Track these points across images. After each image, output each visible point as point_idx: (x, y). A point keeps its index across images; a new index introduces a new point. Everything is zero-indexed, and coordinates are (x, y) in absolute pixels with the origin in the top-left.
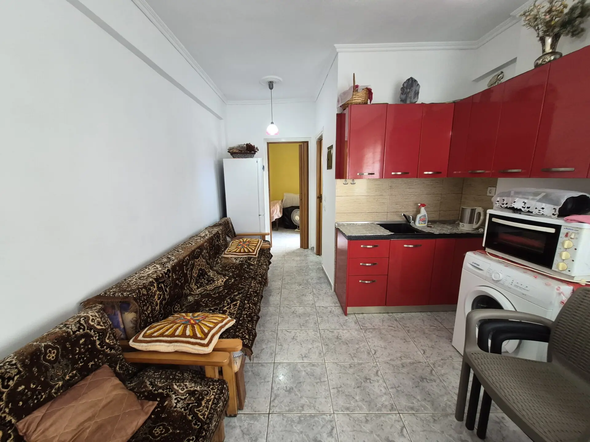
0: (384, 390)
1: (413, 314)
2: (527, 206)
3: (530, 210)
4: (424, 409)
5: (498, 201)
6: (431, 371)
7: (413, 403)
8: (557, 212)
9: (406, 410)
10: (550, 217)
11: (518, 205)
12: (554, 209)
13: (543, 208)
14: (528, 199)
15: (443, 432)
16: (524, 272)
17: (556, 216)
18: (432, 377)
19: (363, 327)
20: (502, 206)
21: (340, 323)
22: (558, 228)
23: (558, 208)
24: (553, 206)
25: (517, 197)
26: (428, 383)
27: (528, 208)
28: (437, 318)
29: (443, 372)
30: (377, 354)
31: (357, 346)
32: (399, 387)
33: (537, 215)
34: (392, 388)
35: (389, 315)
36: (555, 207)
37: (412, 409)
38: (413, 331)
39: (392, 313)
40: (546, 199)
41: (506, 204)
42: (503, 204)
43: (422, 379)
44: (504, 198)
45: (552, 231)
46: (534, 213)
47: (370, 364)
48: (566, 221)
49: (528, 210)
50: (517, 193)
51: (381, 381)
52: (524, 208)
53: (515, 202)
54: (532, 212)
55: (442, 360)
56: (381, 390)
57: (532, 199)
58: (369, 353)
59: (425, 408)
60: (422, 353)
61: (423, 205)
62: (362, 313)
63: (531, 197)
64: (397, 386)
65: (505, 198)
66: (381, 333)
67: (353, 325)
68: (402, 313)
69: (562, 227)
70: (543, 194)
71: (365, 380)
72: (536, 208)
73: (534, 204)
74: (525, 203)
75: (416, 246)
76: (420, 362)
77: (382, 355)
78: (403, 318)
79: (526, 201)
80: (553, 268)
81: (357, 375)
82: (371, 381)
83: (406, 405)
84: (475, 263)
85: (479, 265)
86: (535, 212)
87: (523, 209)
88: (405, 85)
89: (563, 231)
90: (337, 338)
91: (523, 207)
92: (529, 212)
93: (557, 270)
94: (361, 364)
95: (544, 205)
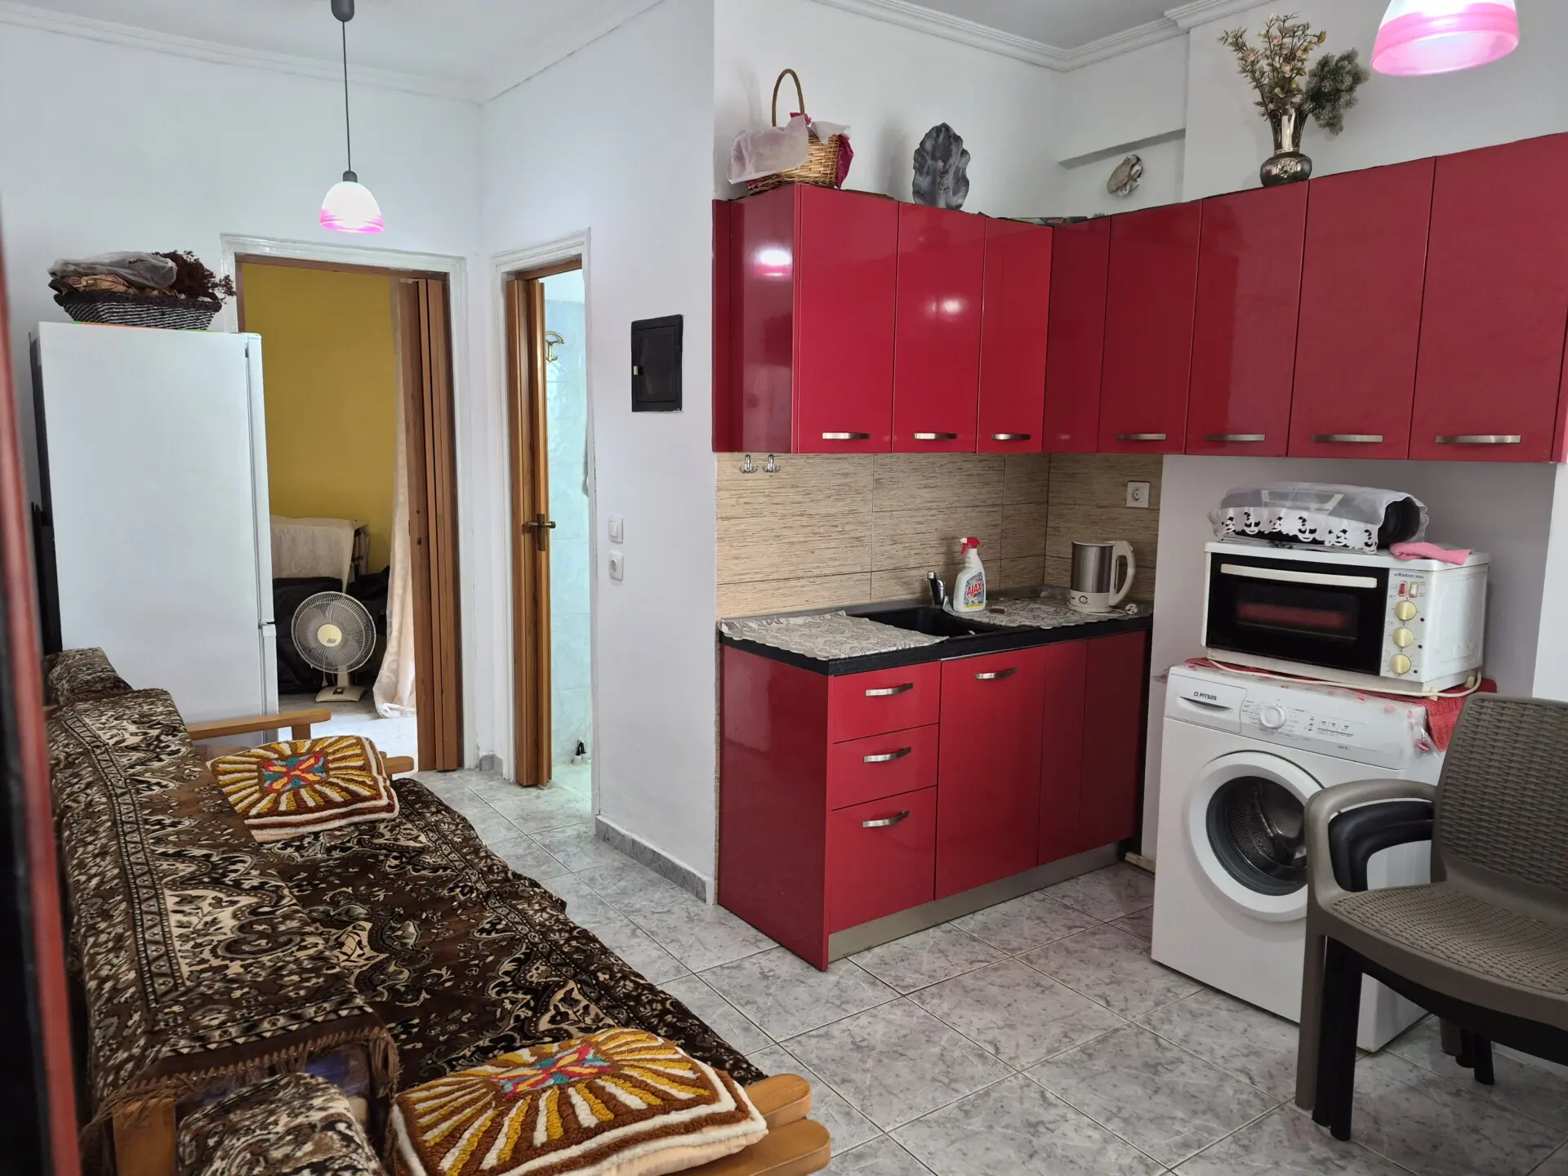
0: (1096, 1135)
1: (1003, 907)
2: (1308, 527)
3: (1317, 536)
4: (1210, 1134)
5: (1231, 519)
6: (1156, 1040)
7: (1178, 1133)
8: (1375, 539)
9: (1180, 1156)
10: (1361, 551)
11: (1289, 526)
12: (1366, 531)
13: (1344, 532)
14: (1307, 509)
15: (1277, 1163)
16: (1330, 694)
17: (1374, 547)
18: (1169, 1055)
19: (904, 988)
20: (1248, 530)
21: (827, 1002)
22: (1381, 574)
23: (1375, 529)
24: (1363, 526)
25: (1283, 506)
26: (1171, 1071)
27: (1312, 531)
28: (1065, 901)
29: (1180, 1033)
30: (1002, 1050)
31: (936, 1050)
32: (1120, 1109)
33: (1333, 548)
34: (1108, 1120)
35: (943, 932)
36: (1369, 527)
37: (1186, 1145)
38: (1039, 957)
39: (947, 922)
40: (1347, 508)
41: (1257, 524)
42: (1250, 526)
43: (1154, 1068)
44: (1246, 510)
45: (1370, 583)
46: (1327, 544)
47: (1007, 1083)
48: (1399, 557)
49: (1311, 537)
50: (1279, 497)
51: (1071, 1115)
52: (1304, 532)
53: (1280, 519)
54: (1322, 543)
55: (1157, 1004)
56: (1090, 1137)
57: (1319, 510)
58: (982, 1056)
59: (1210, 1131)
60: (1103, 1003)
61: (973, 542)
62: (869, 949)
63: (1314, 506)
64: (1115, 1110)
65: (1251, 510)
66: (966, 991)
67: (868, 992)
68: (973, 913)
69: (1391, 574)
70: (1338, 497)
71: (1032, 1130)
72: (1330, 532)
73: (1323, 522)
74: (1304, 521)
75: (1001, 674)
76: (1117, 1030)
77: (1018, 1046)
78: (985, 927)
79: (1305, 515)
80: (1383, 672)
81: (1003, 1127)
82: (1048, 1126)
83: (1168, 1145)
84: (1201, 695)
85: (1215, 698)
86: (1329, 540)
87: (1301, 536)
88: (929, 146)
89: (1393, 582)
90: (858, 1048)
91: (1300, 531)
92: (1315, 542)
93: (1391, 675)
94: (987, 1094)
95: (1345, 523)
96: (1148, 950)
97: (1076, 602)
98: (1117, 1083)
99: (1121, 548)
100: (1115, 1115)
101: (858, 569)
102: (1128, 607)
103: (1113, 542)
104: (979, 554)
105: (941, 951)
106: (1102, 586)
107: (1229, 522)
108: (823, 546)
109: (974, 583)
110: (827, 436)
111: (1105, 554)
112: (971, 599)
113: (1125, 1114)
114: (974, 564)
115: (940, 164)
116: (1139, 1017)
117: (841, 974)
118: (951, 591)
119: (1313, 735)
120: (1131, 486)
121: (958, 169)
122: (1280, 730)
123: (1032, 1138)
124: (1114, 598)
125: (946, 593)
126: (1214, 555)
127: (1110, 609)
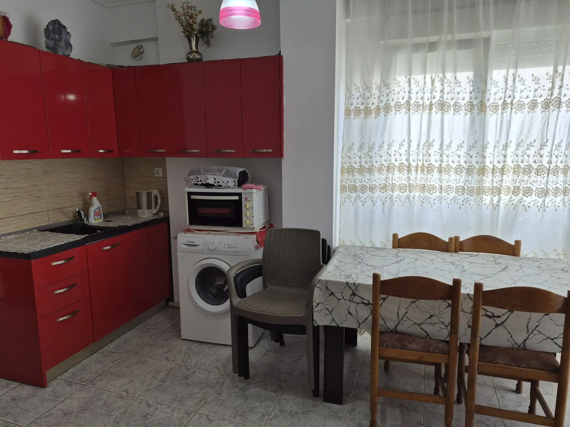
2: (217, 181)
3: (220, 184)
5: (192, 179)
6: (187, 368)
7: (198, 398)
8: (237, 183)
9: (199, 406)
10: (233, 188)
11: (211, 181)
12: (234, 181)
13: (228, 182)
14: (216, 175)
16: (229, 235)
17: (237, 186)
18: (191, 371)
19: (84, 382)
20: (198, 183)
21: (48, 400)
22: (240, 195)
23: (236, 180)
24: (233, 180)
25: (208, 174)
26: (193, 376)
28: (149, 327)
29: (194, 362)
31: (101, 402)
33: (225, 188)
34: (173, 403)
35: (100, 353)
39: (101, 349)
40: (228, 174)
41: (201, 181)
43: (186, 378)
44: (197, 176)
45: (237, 198)
48: (244, 189)
49: (218, 184)
50: (207, 171)
52: (216, 183)
53: (208, 179)
54: (222, 186)
55: (185, 354)
57: (219, 175)
60: (166, 360)
61: (94, 194)
62: (67, 371)
63: (217, 174)
67: (68, 389)
68: (112, 342)
69: (243, 194)
70: (224, 171)
71: (145, 418)
72: (224, 182)
73: (222, 179)
74: (215, 179)
75: (113, 247)
76: (172, 369)
78: (117, 346)
79: (215, 177)
80: (244, 226)
84: (189, 242)
85: (194, 242)
86: (224, 185)
89: (243, 197)
91: (214, 182)
92: (219, 186)
93: (246, 226)
95: (228, 179)
96: (180, 336)
97: (140, 214)
98: (174, 388)
99: (155, 192)
100: (174, 400)
101: (42, 210)
102: (160, 214)
103: (151, 190)
104: (97, 199)
105: (100, 362)
106: (149, 207)
107: (192, 181)
108: (21, 202)
109: (97, 211)
110: (16, 152)
111: (149, 195)
112: (96, 217)
113: (178, 398)
114: (96, 203)
115: (57, 36)
116: (179, 361)
117: (53, 386)
118: (87, 215)
119: (226, 249)
120: (156, 169)
121: (66, 40)
122: (215, 250)
123: (145, 421)
124: (154, 211)
125: (85, 217)
126: (188, 192)
127: (153, 215)
